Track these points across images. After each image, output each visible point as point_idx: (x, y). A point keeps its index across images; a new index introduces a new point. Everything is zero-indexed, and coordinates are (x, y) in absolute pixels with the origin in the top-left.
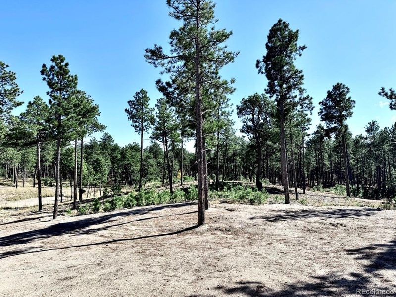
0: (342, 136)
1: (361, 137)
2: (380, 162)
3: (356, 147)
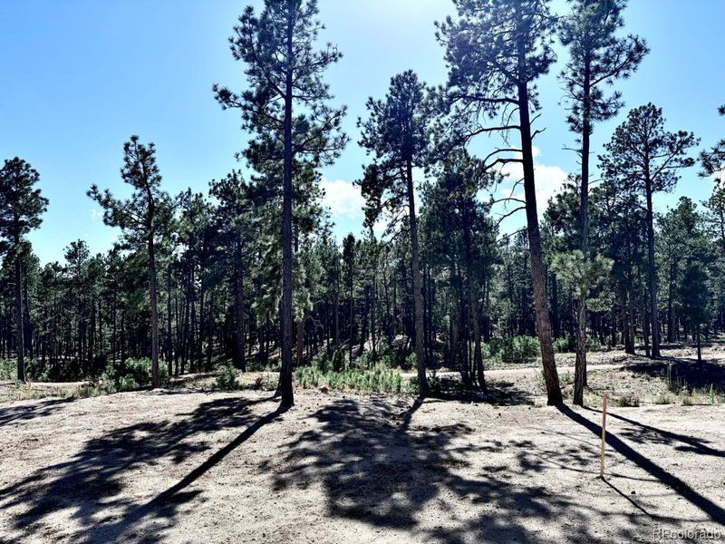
0: (17, 263)
1: (56, 267)
2: (86, 314)
3: (46, 285)
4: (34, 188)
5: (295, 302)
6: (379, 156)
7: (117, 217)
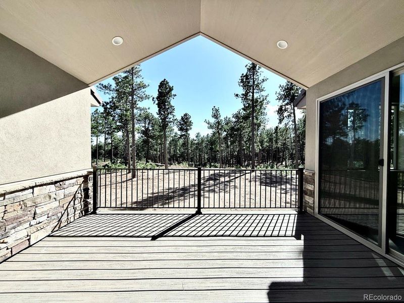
0: (187, 139)
4: (190, 120)
5: (255, 147)
6: (283, 102)
7: (211, 127)
